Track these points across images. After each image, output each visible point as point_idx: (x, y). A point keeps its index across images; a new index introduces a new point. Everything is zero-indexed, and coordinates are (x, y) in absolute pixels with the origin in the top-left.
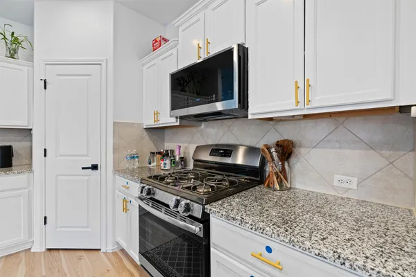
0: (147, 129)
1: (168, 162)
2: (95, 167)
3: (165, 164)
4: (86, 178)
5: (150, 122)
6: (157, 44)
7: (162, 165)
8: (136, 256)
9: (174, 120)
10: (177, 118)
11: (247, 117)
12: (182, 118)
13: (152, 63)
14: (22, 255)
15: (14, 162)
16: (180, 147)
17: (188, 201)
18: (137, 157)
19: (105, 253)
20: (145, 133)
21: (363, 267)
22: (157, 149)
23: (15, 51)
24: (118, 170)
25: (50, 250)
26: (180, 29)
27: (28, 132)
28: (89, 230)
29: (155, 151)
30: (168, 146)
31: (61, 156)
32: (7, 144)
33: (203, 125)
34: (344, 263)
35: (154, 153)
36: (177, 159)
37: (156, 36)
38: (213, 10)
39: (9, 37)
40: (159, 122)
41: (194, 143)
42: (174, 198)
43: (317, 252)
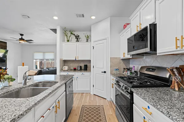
0: (122, 59)
1: (129, 72)
2: (105, 72)
3: (128, 73)
4: (103, 75)
5: (122, 57)
6: (125, 26)
7: (127, 73)
8: (114, 102)
9: (129, 56)
10: (131, 55)
11: (157, 54)
12: (133, 55)
13: (123, 34)
14: (89, 94)
15: (88, 69)
16: (134, 67)
17: (127, 86)
18: (118, 70)
19: (108, 101)
20: (121, 61)
21: (176, 119)
22: (127, 67)
23: (88, 40)
24: (111, 74)
25: (94, 94)
26: (132, 20)
27: (90, 61)
28: (103, 92)
29: (126, 68)
30: (131, 66)
31: (97, 68)
32: (86, 64)
33: (144, 57)
34: (170, 117)
35: (125, 69)
36: (133, 71)
37: (125, 24)
38: (143, 10)
39: (87, 36)
40: (125, 57)
41: (141, 65)
42: (123, 84)
43: (161, 110)
